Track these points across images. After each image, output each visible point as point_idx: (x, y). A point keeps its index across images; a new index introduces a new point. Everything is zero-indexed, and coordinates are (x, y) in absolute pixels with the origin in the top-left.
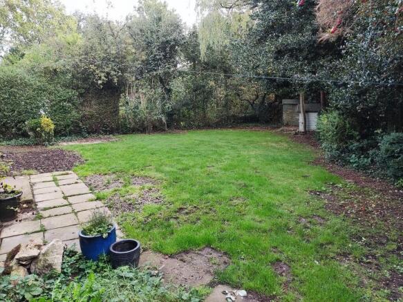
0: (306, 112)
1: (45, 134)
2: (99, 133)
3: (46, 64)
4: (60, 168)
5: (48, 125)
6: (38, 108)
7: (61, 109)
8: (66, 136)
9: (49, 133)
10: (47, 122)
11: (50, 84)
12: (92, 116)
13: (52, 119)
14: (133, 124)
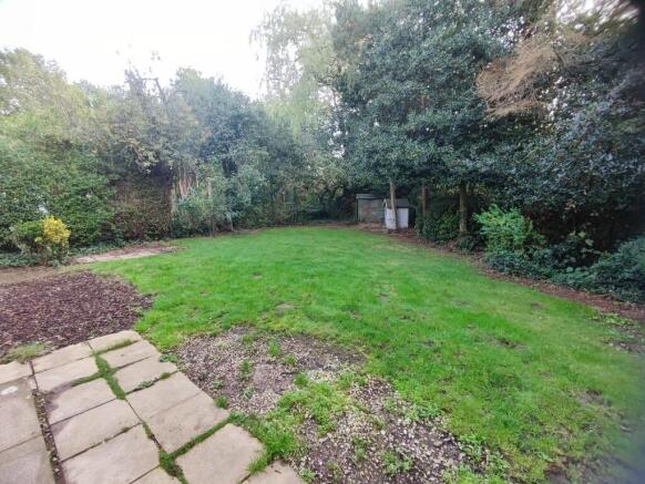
0: (397, 207)
1: (52, 247)
2: (143, 239)
3: (49, 131)
4: (102, 324)
5: (57, 232)
6: (35, 202)
7: (79, 205)
8: (88, 246)
9: (59, 245)
10: (55, 227)
11: (59, 164)
12: (131, 214)
13: (63, 222)
14: (190, 224)
